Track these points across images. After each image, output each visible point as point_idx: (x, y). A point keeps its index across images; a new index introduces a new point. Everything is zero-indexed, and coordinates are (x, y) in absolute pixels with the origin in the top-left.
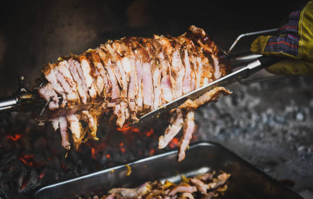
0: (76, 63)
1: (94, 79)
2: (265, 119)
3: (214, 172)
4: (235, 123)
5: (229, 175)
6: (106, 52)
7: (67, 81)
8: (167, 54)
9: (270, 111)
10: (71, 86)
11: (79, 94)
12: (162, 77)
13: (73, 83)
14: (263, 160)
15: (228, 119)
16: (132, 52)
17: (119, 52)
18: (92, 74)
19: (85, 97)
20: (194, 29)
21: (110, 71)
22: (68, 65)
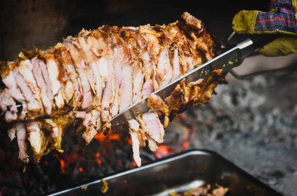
0: (42, 63)
1: (62, 84)
2: (270, 121)
3: (209, 187)
4: (235, 126)
5: (226, 190)
6: (79, 50)
7: (28, 86)
8: (154, 54)
9: (276, 112)
10: (33, 92)
11: (42, 103)
12: (144, 82)
13: (37, 89)
14: (267, 170)
15: (226, 122)
16: (111, 51)
17: (95, 50)
18: (60, 78)
19: (49, 106)
20: (188, 17)
21: (82, 75)
22: (31, 66)
